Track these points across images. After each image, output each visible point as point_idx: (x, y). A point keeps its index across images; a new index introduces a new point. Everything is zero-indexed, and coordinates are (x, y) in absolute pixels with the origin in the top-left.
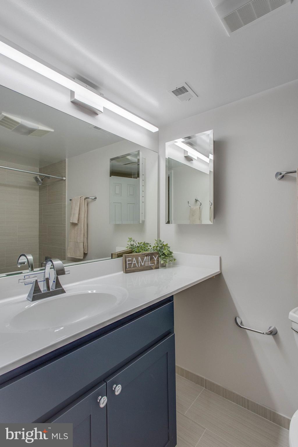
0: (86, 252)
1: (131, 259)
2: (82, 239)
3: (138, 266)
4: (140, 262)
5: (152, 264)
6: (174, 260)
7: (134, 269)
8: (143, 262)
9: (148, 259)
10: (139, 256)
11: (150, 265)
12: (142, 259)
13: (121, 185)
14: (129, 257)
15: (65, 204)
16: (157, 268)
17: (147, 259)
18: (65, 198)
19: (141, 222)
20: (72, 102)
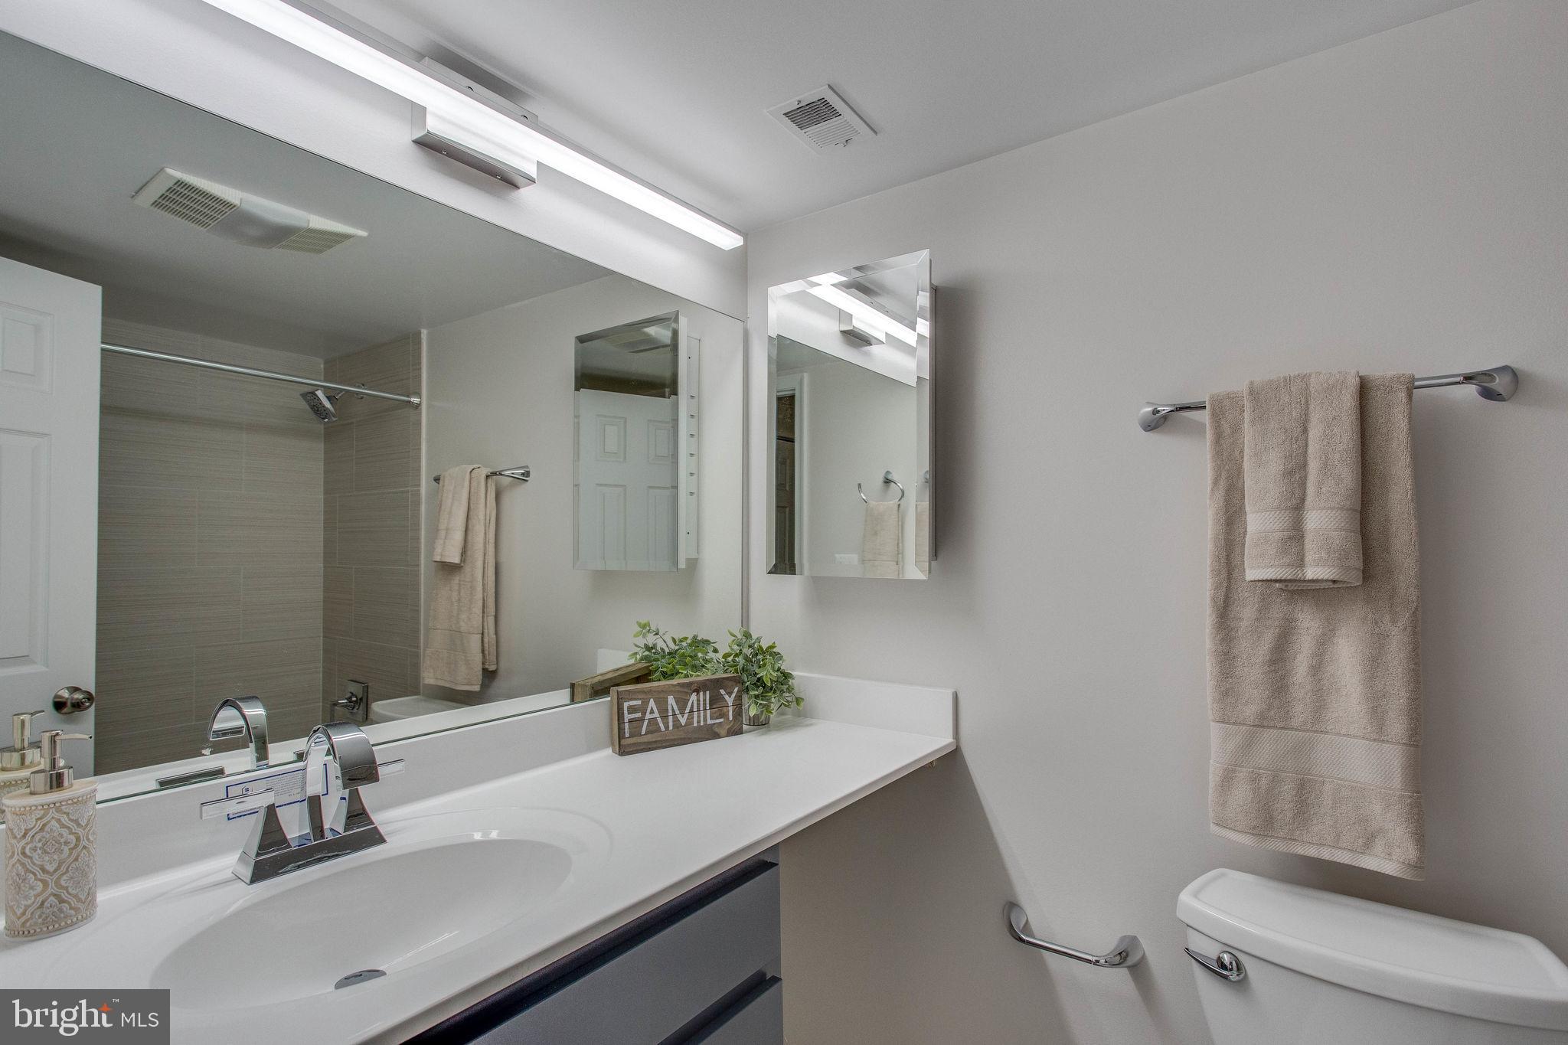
0: (492, 668)
1: (639, 702)
2: (477, 620)
3: (667, 727)
4: (674, 715)
5: (717, 718)
6: (798, 704)
7: (650, 738)
8: (682, 714)
9: (702, 703)
10: (670, 693)
11: (709, 722)
12: (682, 704)
13: (625, 422)
14: (631, 695)
15: (418, 494)
16: (736, 731)
17: (698, 700)
18: (419, 470)
19: (682, 565)
20: (417, 142)
